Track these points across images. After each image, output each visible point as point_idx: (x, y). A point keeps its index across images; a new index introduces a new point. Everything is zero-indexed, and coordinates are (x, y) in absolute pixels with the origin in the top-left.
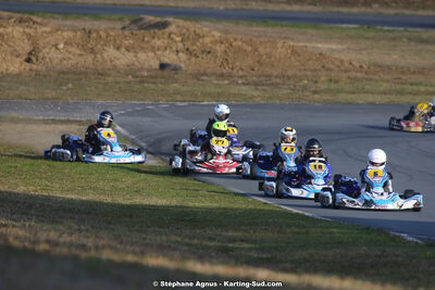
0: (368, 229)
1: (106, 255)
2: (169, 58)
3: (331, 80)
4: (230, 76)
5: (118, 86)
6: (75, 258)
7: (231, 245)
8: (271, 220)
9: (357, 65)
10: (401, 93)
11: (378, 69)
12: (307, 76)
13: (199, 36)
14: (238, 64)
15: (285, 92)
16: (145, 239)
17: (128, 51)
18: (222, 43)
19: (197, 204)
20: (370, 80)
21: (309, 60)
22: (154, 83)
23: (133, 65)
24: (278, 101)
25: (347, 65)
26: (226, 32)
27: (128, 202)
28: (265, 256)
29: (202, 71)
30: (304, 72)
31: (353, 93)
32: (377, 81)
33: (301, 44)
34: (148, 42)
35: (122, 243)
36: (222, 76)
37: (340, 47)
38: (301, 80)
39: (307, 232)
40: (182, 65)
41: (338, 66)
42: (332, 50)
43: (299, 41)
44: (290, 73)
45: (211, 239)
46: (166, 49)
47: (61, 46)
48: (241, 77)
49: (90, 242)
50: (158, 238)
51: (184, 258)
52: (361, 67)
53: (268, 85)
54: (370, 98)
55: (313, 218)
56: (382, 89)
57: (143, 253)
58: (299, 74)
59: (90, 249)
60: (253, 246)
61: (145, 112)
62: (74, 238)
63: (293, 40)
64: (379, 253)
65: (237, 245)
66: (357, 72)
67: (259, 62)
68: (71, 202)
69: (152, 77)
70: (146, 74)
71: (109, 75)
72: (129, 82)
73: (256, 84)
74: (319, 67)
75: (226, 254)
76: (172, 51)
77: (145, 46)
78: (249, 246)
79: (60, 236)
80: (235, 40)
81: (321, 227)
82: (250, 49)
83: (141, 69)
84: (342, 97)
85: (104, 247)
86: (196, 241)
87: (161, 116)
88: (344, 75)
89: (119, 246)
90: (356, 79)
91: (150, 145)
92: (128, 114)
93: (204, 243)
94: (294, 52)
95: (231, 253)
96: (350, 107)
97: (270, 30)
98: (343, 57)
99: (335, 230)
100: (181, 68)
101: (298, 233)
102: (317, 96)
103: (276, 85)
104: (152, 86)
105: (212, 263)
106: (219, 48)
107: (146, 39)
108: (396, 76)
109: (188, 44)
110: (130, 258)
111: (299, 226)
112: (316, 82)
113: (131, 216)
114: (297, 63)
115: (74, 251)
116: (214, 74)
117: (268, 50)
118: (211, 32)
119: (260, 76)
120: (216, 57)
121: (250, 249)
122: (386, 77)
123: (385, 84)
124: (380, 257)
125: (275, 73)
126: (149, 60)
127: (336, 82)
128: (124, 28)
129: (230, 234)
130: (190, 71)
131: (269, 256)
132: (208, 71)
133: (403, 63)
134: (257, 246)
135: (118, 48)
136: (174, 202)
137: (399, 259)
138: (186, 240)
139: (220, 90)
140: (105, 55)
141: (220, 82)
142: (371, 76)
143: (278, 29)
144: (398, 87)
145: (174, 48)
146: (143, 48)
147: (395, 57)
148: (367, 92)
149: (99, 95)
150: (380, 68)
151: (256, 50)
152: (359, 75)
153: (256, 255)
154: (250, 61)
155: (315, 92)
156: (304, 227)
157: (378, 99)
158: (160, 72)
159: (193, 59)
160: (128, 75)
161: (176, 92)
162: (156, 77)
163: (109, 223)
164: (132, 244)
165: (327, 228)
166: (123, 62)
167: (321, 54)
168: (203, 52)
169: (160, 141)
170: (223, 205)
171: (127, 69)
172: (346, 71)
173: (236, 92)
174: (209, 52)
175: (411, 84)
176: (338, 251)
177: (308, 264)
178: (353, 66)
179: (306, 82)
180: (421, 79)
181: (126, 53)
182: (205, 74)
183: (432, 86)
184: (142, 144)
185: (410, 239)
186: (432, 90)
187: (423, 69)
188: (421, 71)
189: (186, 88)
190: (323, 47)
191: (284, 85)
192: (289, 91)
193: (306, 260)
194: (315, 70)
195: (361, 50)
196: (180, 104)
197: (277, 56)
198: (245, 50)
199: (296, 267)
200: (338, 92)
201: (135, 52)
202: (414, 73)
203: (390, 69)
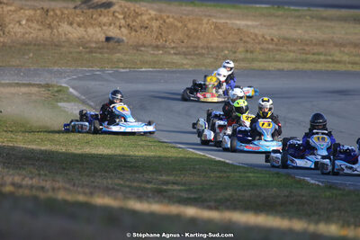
1: (61, 195)
2: (114, 32)
3: (247, 51)
4: (164, 47)
5: (70, 55)
6: (36, 198)
7: (165, 187)
8: (197, 167)
9: (269, 38)
10: (305, 61)
11: (286, 42)
12: (227, 48)
13: (138, 14)
14: (170, 37)
15: (208, 60)
16: (93, 182)
17: (79, 25)
18: (157, 20)
19: (137, 153)
20: (280, 50)
21: (229, 34)
22: (100, 53)
23: (84, 38)
25: (260, 38)
26: (160, 11)
28: (193, 196)
29: (141, 43)
30: (225, 45)
31: (266, 61)
32: (285, 52)
33: (223, 21)
34: (96, 19)
35: (74, 185)
36: (157, 47)
37: (254, 23)
38: (222, 51)
39: (228, 176)
40: (124, 38)
41: (254, 40)
42: (248, 26)
43: (221, 18)
44: (214, 44)
45: (148, 182)
46: (110, 25)
47: (24, 22)
48: (173, 48)
49: (48, 185)
50: (105, 181)
51: (126, 198)
52: (272, 40)
53: (195, 55)
54: (279, 66)
55: (232, 165)
56: (289, 58)
57: (91, 194)
58: (221, 45)
59: (48, 190)
60: (183, 188)
61: (93, 77)
62: (35, 182)
63: (215, 17)
64: (287, 194)
65: (169, 187)
66: (268, 43)
67: (187, 35)
68: (32, 151)
69: (99, 48)
70: (94, 45)
71: (63, 47)
72: (80, 53)
73: (185, 54)
74: (238, 40)
75: (161, 194)
76: (116, 27)
77: (93, 22)
78: (180, 188)
79: (23, 179)
80: (168, 17)
81: (240, 172)
82: (180, 25)
83: (90, 41)
84: (256, 65)
85: (59, 189)
86: (135, 184)
87: (107, 80)
88: (259, 47)
89: (72, 188)
90: (268, 49)
91: (96, 104)
92: (79, 79)
93: (143, 185)
94: (217, 27)
95: (165, 194)
96: (263, 73)
97: (196, 9)
98: (256, 31)
99: (251, 175)
100: (123, 41)
101: (220, 177)
103: (202, 55)
104: (99, 56)
105: (149, 202)
106: (155, 24)
107: (94, 16)
108: (300, 47)
109: (129, 21)
110: (81, 198)
111: (221, 172)
112: (235, 52)
113: (82, 163)
114: (219, 37)
115: (35, 192)
116: (151, 45)
117: (195, 26)
118: (148, 11)
119: (187, 48)
120: (153, 31)
121: (180, 190)
122: (293, 48)
123: (292, 54)
124: (288, 197)
125: (201, 45)
126: (96, 34)
127: (252, 52)
128: (75, 8)
129: (164, 178)
130: (130, 43)
131: (196, 196)
132: (146, 43)
133: (306, 37)
134: (187, 188)
135: (71, 24)
136: (118, 151)
137: (304, 198)
138: (128, 183)
139: (155, 59)
140: (60, 30)
141: (156, 53)
142: (280, 47)
143: (203, 9)
144: (304, 56)
145: (118, 24)
146: (92, 24)
147: (300, 31)
148: (276, 61)
149: (55, 63)
150: (288, 40)
151: (185, 26)
152: (271, 47)
153: (185, 196)
154: (180, 35)
156: (225, 172)
157: (286, 66)
158: (105, 44)
159: (133, 33)
160: (79, 46)
161: (120, 61)
162: (102, 48)
163: (64, 169)
164: (83, 187)
165: (245, 173)
166: (75, 35)
167: (239, 29)
168: (141, 27)
170: (158, 154)
171: (79, 41)
172: (260, 43)
173: (169, 60)
174: (146, 28)
175: (314, 54)
176: (253, 192)
177: (228, 203)
178: (265, 39)
179: (226, 52)
180: (322, 49)
181: (78, 28)
182: (143, 46)
183: (331, 55)
184: (92, 104)
185: (312, 182)
186: (330, 58)
187: (323, 41)
188: (322, 43)
189: (127, 57)
190: (241, 23)
191: (208, 54)
192: (212, 60)
193: (227, 200)
194: (234, 42)
195: (272, 26)
196: (122, 70)
197: (203, 31)
198: (176, 26)
199: (219, 205)
200: (253, 60)
201: (85, 27)
202: (316, 45)
203: (297, 41)
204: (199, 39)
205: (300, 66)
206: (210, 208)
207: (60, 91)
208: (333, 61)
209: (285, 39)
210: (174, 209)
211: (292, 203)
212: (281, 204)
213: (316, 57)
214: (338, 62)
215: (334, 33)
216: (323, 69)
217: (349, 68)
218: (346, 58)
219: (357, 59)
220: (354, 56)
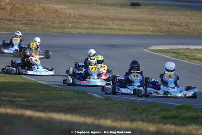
0: (78, 91)
3: (61, 23)
4: (14, 20)
7: (14, 99)
9: (73, 15)
10: (94, 28)
11: (82, 18)
12: (49, 21)
14: (17, 14)
15: (39, 28)
18: (10, 4)
20: (79, 22)
21: (51, 13)
24: (36, 32)
25: (68, 15)
28: (30, 104)
30: (48, 19)
31: (71, 28)
32: (82, 23)
36: (10, 20)
37: (65, 7)
38: (47, 22)
39: (50, 93)
41: (64, 16)
42: (61, 8)
43: (46, 4)
44: (42, 19)
45: (5, 96)
48: (19, 21)
52: (75, 16)
53: (31, 24)
54: (79, 31)
56: (84, 27)
58: (46, 19)
63: (43, 4)
64: (83, 103)
65: (17, 99)
66: (73, 18)
67: (27, 14)
73: (26, 24)
74: (55, 16)
75: (12, 103)
78: (23, 100)
80: (16, 3)
81: (57, 91)
82: (23, 7)
84: (66, 30)
88: (67, 20)
90: (72, 22)
93: (2, 98)
94: (44, 9)
95: (14, 103)
96: (70, 35)
99: (63, 92)
101: (45, 94)
102: (54, 30)
103: (35, 25)
105: (5, 108)
106: (9, 7)
108: (91, 21)
111: (46, 90)
112: (54, 23)
114: (45, 15)
116: (6, 19)
117: (32, 8)
119: (27, 20)
120: (7, 11)
121: (23, 101)
122: (86, 21)
123: (86, 25)
124: (83, 104)
125: (35, 19)
127: (63, 23)
129: (14, 94)
131: (32, 104)
132: (3, 18)
133: (94, 15)
134: (27, 99)
137: (92, 105)
139: (9, 27)
141: (9, 23)
144: (92, 26)
147: (90, 12)
148: (77, 28)
150: (84, 17)
151: (26, 8)
152: (74, 20)
153: (26, 104)
154: (23, 13)
155: (53, 28)
156: (48, 91)
157: (83, 31)
165: (59, 91)
167: (56, 10)
168: (1, 9)
172: (68, 18)
173: (17, 27)
174: (4, 9)
175: (98, 24)
176: (64, 102)
177: (50, 108)
178: (71, 16)
179: (49, 23)
180: (102, 22)
183: (107, 25)
185: (97, 96)
186: (107, 27)
187: (103, 17)
188: (102, 18)
190: (57, 7)
191: (39, 24)
192: (41, 27)
193: (49, 106)
194: (53, 18)
197: (36, 11)
198: (21, 8)
199: (44, 109)
200: (64, 28)
202: (99, 19)
203: (88, 17)
204: (34, 15)
205: (90, 31)
206: (40, 111)
208: (109, 29)
209: (82, 16)
210: (19, 112)
211: (86, 108)
212: (80, 109)
213: (100, 26)
214: (111, 29)
215: (109, 13)
216: (103, 33)
217: (118, 32)
218: (116, 27)
219: (122, 27)
220: (120, 25)
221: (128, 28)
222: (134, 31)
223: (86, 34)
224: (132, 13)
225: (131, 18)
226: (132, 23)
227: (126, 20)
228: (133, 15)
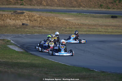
2: (25, 22)
3: (70, 28)
4: (42, 27)
5: (11, 30)
10: (90, 31)
11: (83, 25)
12: (63, 27)
13: (33, 16)
14: (44, 23)
17: (13, 20)
18: (39, 18)
20: (81, 28)
21: (64, 22)
22: (21, 29)
23: (15, 24)
26: (40, 15)
27: (16, 62)
29: (34, 25)
32: (83, 28)
33: (61, 18)
34: (19, 18)
36: (40, 27)
37: (72, 19)
38: (62, 28)
41: (72, 24)
42: (70, 20)
43: (60, 17)
44: (59, 26)
46: (24, 19)
48: (45, 27)
52: (78, 24)
53: (52, 29)
56: (84, 30)
58: (61, 26)
61: (19, 37)
63: (59, 17)
66: (77, 25)
67: (50, 23)
69: (20, 27)
70: (18, 26)
71: (8, 27)
72: (14, 29)
73: (49, 29)
74: (67, 24)
76: (26, 20)
77: (18, 19)
80: (43, 17)
82: (47, 19)
87: (23, 38)
88: (74, 26)
90: (77, 27)
91: (21, 46)
92: (14, 37)
94: (59, 20)
97: (52, 14)
98: (73, 21)
100: (28, 25)
102: (66, 32)
103: (55, 29)
106: (39, 19)
107: (18, 17)
108: (88, 27)
109: (30, 18)
112: (66, 28)
114: (60, 23)
116: (37, 26)
117: (52, 20)
118: (36, 15)
119: (50, 27)
120: (38, 21)
122: (85, 27)
125: (54, 26)
126: (19, 23)
127: (72, 28)
128: (12, 14)
130: (31, 26)
132: (36, 25)
133: (89, 23)
135: (10, 19)
139: (39, 31)
141: (39, 29)
142: (81, 27)
143: (54, 14)
144: (89, 30)
145: (26, 19)
147: (87, 21)
149: (6, 32)
151: (49, 20)
152: (78, 26)
154: (47, 23)
155: (66, 31)
158: (22, 26)
159: (31, 22)
160: (13, 27)
161: (27, 31)
166: (12, 23)
167: (67, 21)
168: (34, 20)
169: (24, 45)
171: (13, 25)
172: (74, 25)
173: (44, 31)
174: (36, 20)
175: (92, 29)
178: (76, 24)
180: (95, 27)
181: (13, 21)
182: (35, 26)
184: (19, 46)
186: (98, 30)
188: (95, 25)
189: (30, 30)
190: (67, 19)
191: (57, 29)
192: (58, 31)
194: (65, 25)
195: (78, 20)
196: (28, 35)
197: (55, 21)
198: (46, 20)
201: (15, 20)
202: (93, 26)
203: (86, 25)
205: (88, 33)
207: (8, 41)
208: (99, 31)
209: (82, 24)
213: (93, 30)
214: (100, 32)
215: (99, 22)
216: (96, 34)
217: (104, 33)
218: (103, 30)
219: (107, 30)
220: (106, 29)
221: (111, 31)
222: (114, 33)
223: (86, 34)
224: (112, 22)
225: (112, 25)
226: (113, 28)
227: (109, 26)
228: (113, 23)
